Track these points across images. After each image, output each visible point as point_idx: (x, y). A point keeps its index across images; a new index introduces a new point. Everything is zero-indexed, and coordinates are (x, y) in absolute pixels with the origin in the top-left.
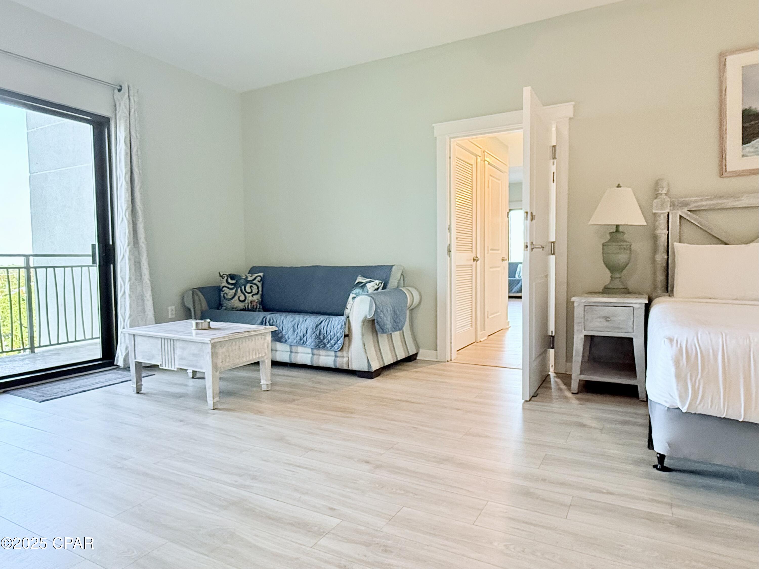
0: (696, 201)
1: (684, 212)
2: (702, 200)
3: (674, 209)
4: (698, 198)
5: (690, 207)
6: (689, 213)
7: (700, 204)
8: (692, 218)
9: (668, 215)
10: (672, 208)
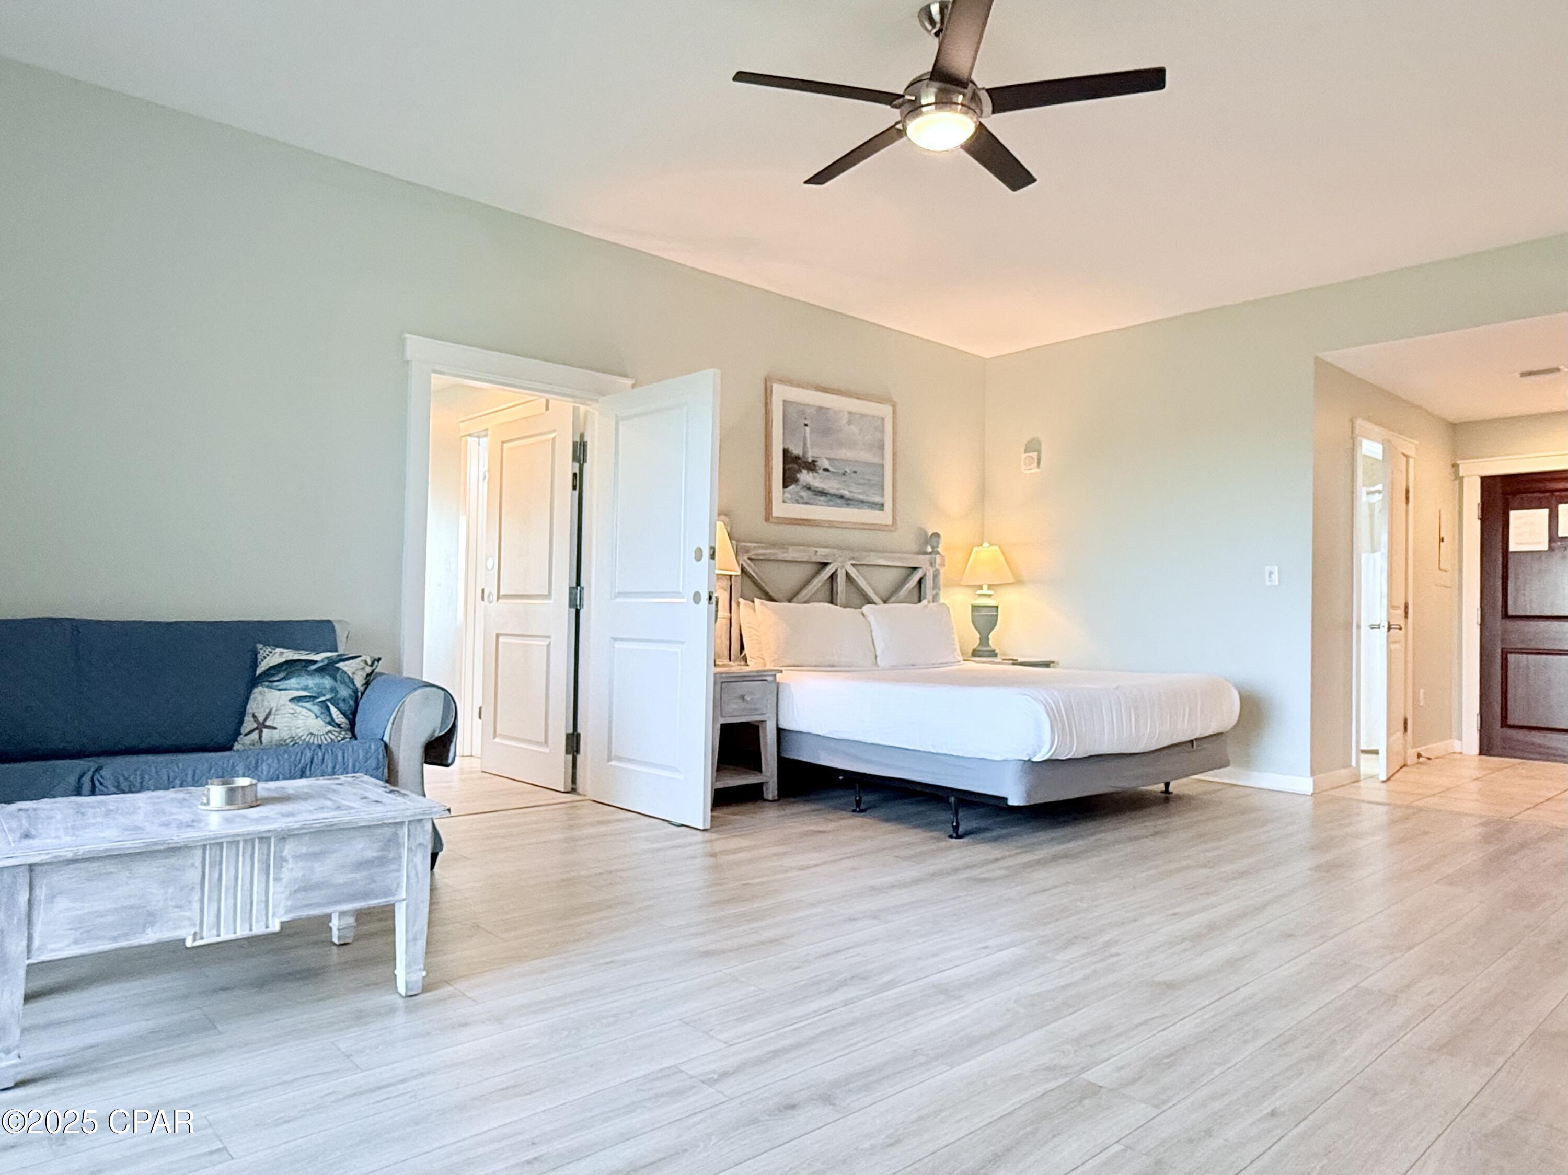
0: (755, 548)
1: (745, 560)
4: (756, 545)
5: (750, 554)
6: (749, 561)
7: (758, 552)
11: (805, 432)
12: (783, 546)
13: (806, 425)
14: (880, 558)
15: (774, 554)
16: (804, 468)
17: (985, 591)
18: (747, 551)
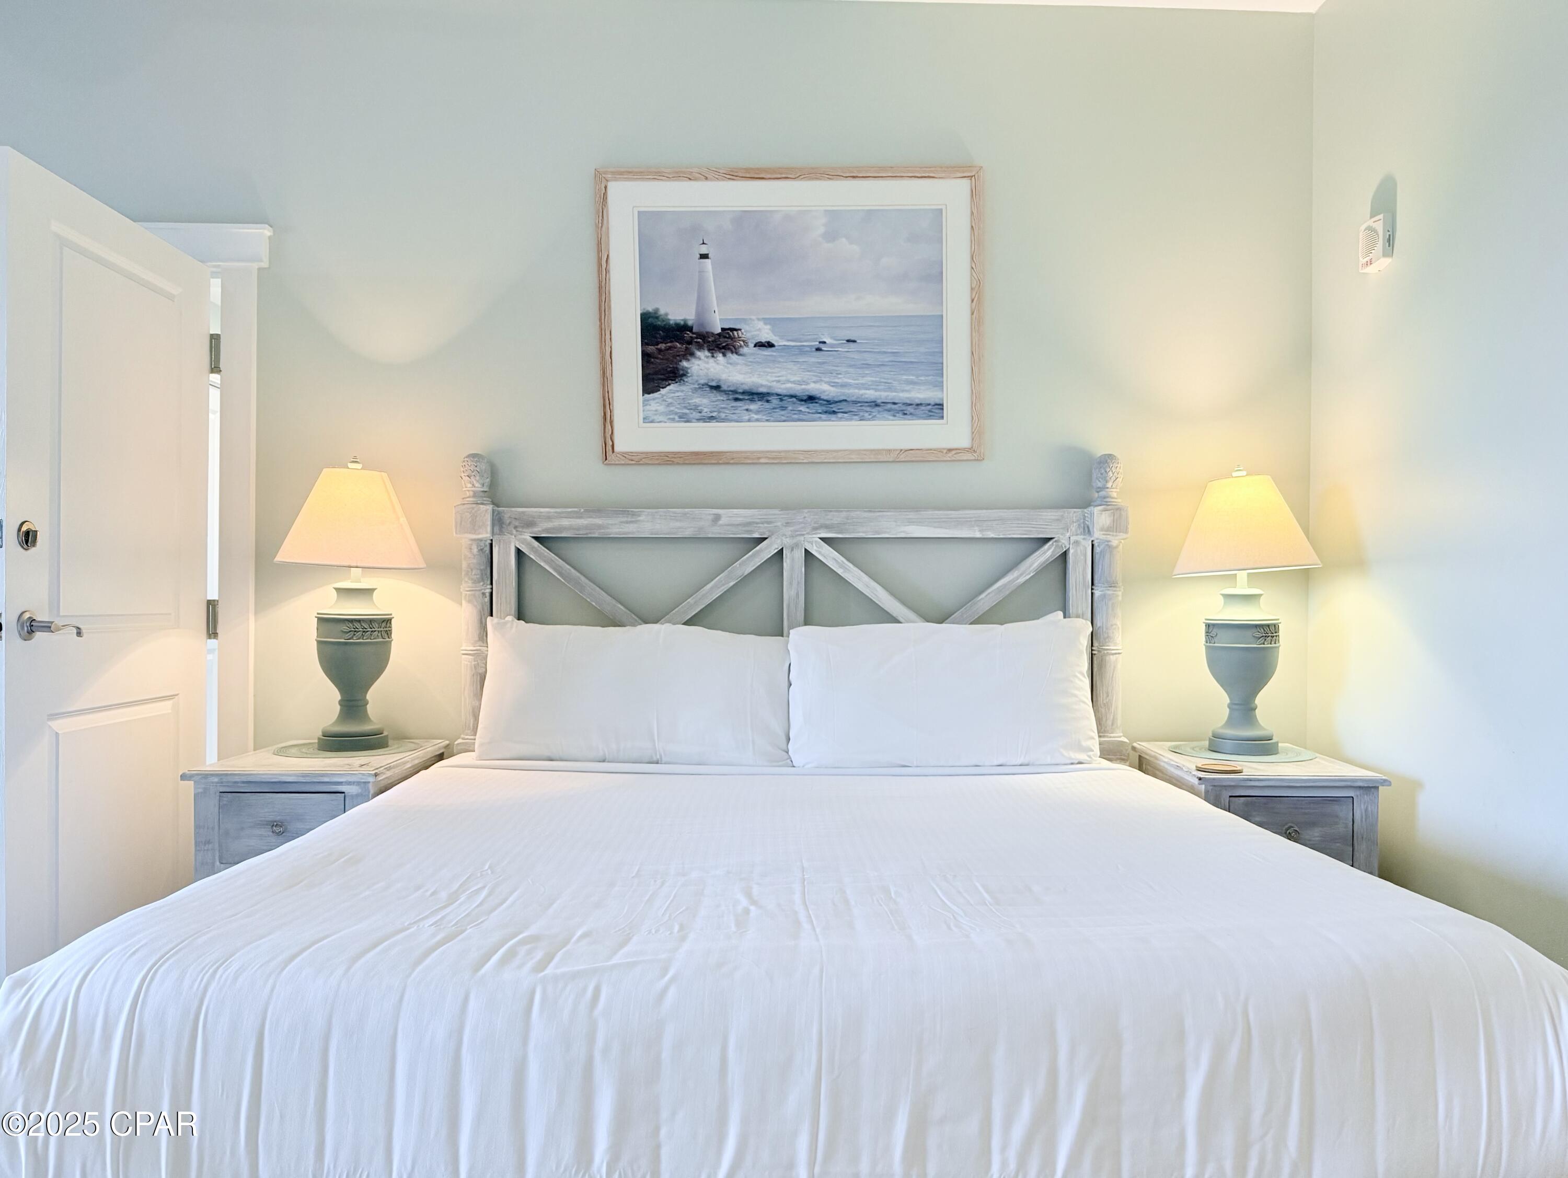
0: (549, 518)
1: (524, 541)
2: (560, 516)
3: (501, 532)
4: (552, 510)
5: (536, 529)
6: (536, 544)
7: (556, 523)
8: (540, 555)
9: (491, 545)
10: (497, 529)
11: (702, 272)
12: (625, 510)
13: (704, 256)
14: (911, 522)
15: (600, 527)
16: (700, 347)
17: (1242, 587)
18: (530, 524)
